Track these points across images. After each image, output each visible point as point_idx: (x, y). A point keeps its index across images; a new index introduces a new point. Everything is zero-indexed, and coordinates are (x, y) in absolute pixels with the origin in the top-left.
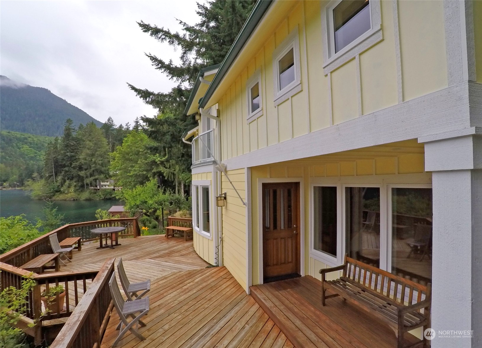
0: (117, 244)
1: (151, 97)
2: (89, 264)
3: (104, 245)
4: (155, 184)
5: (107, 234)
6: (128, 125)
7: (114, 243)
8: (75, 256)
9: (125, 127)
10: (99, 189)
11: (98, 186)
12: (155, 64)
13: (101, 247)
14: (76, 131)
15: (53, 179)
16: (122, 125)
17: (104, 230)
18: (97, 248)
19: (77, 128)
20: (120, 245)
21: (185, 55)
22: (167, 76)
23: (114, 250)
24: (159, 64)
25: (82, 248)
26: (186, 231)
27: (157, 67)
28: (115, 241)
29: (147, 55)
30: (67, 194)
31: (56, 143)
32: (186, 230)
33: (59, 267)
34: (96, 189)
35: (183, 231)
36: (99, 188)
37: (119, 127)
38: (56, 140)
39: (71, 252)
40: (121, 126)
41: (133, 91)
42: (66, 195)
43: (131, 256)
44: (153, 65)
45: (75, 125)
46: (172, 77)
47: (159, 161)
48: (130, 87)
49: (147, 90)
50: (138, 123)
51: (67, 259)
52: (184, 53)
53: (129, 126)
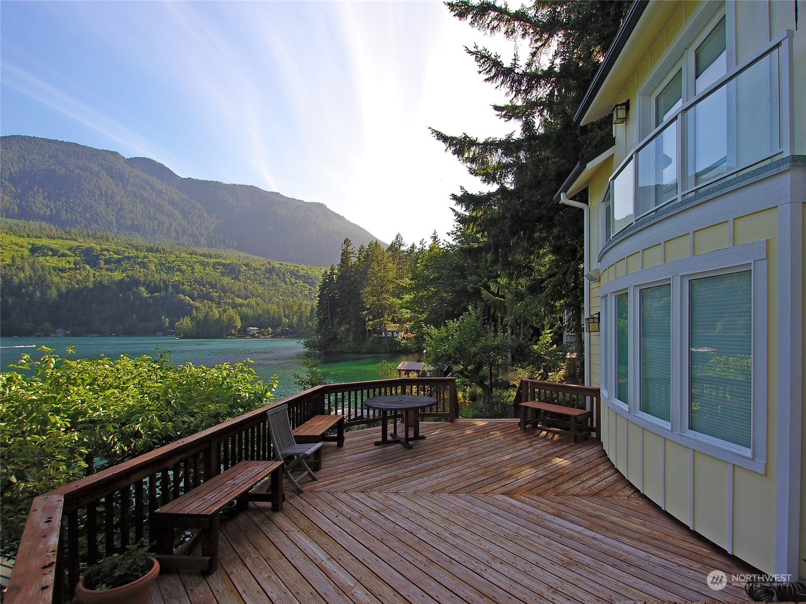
0: (417, 437)
1: (473, 149)
2: (354, 495)
3: (391, 435)
4: (478, 319)
5: (396, 411)
6: (423, 243)
7: (411, 434)
8: (329, 462)
9: (419, 246)
10: (384, 338)
11: (383, 333)
12: (485, 70)
13: (384, 442)
14: (355, 256)
15: (329, 322)
16: (415, 244)
17: (391, 403)
18: (377, 444)
19: (357, 252)
20: (424, 438)
21: (535, 58)
22: (507, 94)
23: (412, 451)
24: (492, 67)
25: (345, 440)
26: (575, 417)
27: (487, 76)
28: (413, 428)
29: (470, 52)
30: (343, 343)
31: (332, 273)
32: (576, 414)
33: (280, 499)
34: (381, 338)
35: (567, 417)
36: (384, 336)
37: (411, 247)
38: (332, 269)
39: (317, 453)
40: (413, 247)
41: (440, 142)
42: (344, 346)
43: (453, 479)
44: (480, 72)
45: (355, 247)
46: (515, 96)
47: (472, 288)
48: (434, 134)
49: (466, 137)
50: (437, 240)
51: (307, 472)
52: (534, 55)
53: (424, 245)
